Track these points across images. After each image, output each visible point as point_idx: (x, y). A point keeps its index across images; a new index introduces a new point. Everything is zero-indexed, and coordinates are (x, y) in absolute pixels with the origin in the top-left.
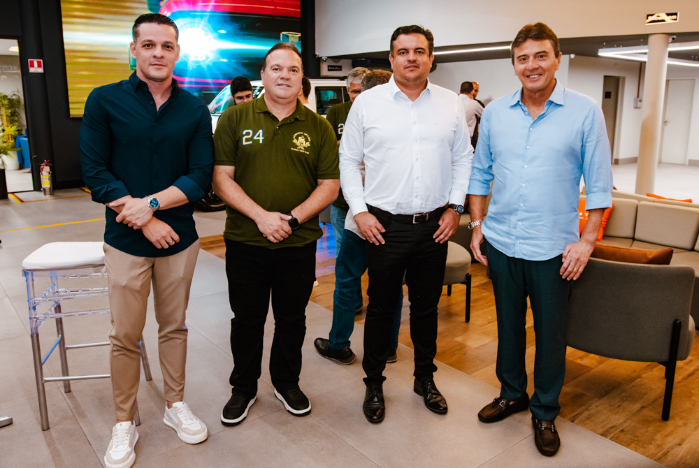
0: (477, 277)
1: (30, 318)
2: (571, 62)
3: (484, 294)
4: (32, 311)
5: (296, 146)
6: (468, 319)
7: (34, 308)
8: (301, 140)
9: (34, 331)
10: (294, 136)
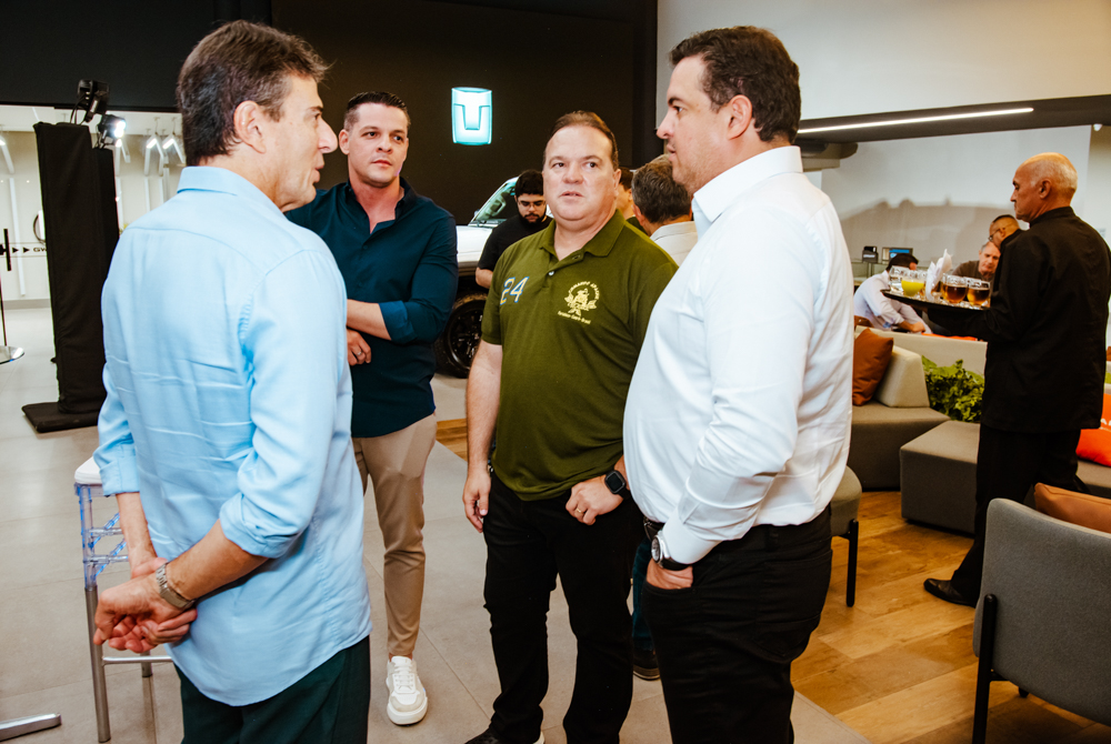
0: (885, 519)
1: (85, 562)
2: (1095, 136)
3: (891, 553)
4: (89, 550)
5: (566, 309)
6: (850, 602)
7: (92, 545)
8: (582, 296)
9: (90, 581)
10: (572, 289)
